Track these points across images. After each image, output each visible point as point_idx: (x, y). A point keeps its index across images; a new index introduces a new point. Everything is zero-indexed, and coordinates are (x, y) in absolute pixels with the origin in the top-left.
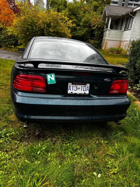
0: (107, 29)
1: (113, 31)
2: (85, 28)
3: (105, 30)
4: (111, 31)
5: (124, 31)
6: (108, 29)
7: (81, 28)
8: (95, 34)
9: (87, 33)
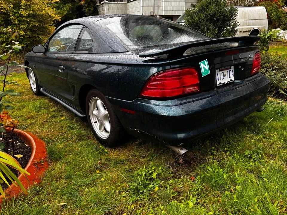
0: (103, 2)
1: (112, 5)
2: (65, 4)
3: (99, 4)
4: (109, 5)
5: (127, 3)
6: (105, 2)
7: (59, 5)
8: (86, 13)
9: (71, 12)
